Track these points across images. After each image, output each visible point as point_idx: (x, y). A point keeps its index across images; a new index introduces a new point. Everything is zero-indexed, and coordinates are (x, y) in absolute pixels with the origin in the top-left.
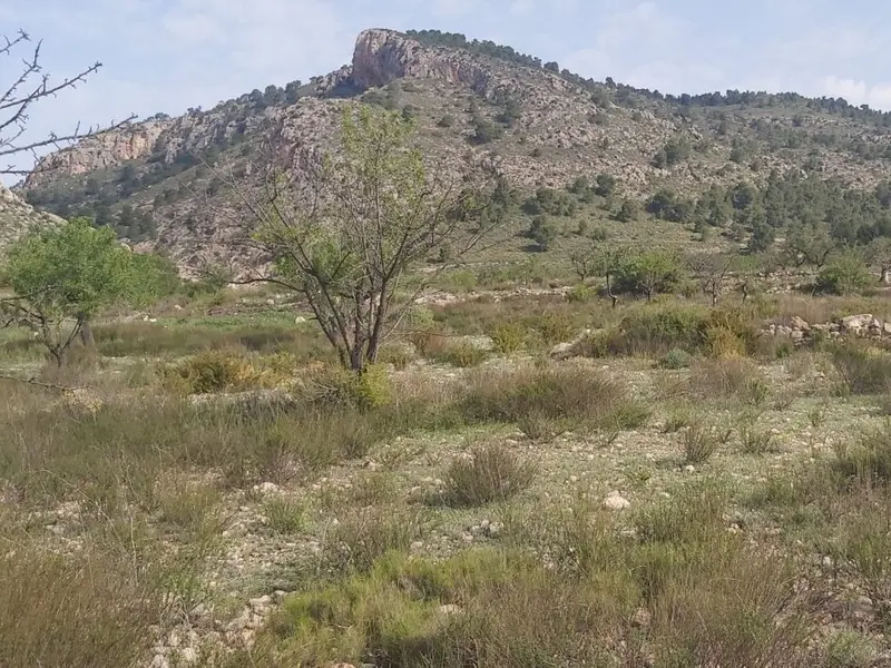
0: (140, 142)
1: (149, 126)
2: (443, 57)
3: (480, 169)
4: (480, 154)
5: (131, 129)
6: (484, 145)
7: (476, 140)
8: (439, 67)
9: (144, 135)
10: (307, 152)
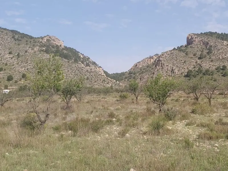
0: (152, 60)
1: (154, 57)
2: (201, 39)
3: (198, 65)
4: (199, 61)
5: (151, 58)
6: (201, 60)
7: (200, 58)
8: (199, 41)
9: (153, 59)
10: (162, 63)
